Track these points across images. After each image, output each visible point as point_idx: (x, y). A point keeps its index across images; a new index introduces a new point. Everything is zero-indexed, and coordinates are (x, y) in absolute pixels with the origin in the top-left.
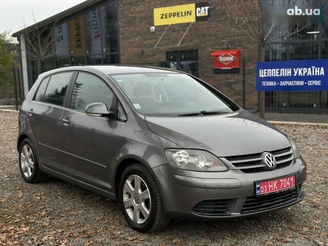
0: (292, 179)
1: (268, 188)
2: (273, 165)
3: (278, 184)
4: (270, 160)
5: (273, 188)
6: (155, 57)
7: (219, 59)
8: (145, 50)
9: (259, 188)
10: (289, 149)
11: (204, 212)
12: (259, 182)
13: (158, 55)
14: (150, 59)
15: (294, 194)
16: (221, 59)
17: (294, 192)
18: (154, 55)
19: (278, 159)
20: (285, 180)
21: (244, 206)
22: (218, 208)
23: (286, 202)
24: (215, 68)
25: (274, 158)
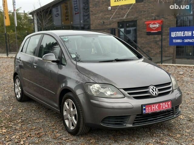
0: (169, 103)
1: (151, 109)
2: (156, 94)
3: (159, 107)
4: (154, 91)
5: (155, 109)
6: (111, 25)
7: (150, 26)
8: (105, 21)
9: (145, 109)
10: (169, 83)
11: (109, 124)
12: (145, 105)
13: (113, 24)
14: (108, 26)
15: (172, 113)
16: (151, 26)
17: (171, 112)
18: (110, 24)
19: (159, 90)
20: (164, 104)
21: (135, 120)
22: (118, 121)
23: (166, 118)
24: (147, 31)
25: (157, 89)
